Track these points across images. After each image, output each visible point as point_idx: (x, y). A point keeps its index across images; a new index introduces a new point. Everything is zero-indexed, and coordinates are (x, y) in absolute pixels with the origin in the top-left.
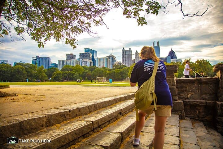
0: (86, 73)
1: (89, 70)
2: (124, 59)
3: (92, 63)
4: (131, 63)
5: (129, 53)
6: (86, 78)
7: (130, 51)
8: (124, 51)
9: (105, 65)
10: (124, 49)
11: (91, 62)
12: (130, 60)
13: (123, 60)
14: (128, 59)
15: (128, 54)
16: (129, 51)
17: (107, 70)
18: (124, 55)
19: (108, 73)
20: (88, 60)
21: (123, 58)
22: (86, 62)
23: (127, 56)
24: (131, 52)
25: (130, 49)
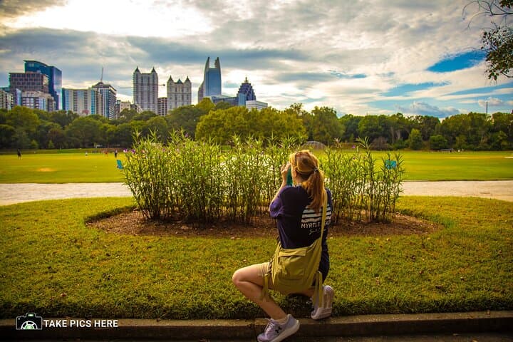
0: (48, 128)
1: (54, 122)
2: (140, 97)
3: (52, 101)
4: (156, 106)
5: (151, 82)
6: (51, 142)
7: (153, 76)
8: (140, 76)
9: (89, 108)
10: (137, 70)
11: (48, 100)
12: (154, 99)
13: (136, 98)
14: (149, 95)
15: (149, 84)
16: (151, 77)
17: (104, 122)
18: (140, 86)
19: (111, 129)
20: (40, 92)
21: (136, 92)
22: (36, 100)
23: (146, 88)
24: (155, 81)
25: (154, 71)
